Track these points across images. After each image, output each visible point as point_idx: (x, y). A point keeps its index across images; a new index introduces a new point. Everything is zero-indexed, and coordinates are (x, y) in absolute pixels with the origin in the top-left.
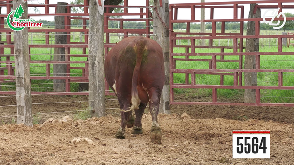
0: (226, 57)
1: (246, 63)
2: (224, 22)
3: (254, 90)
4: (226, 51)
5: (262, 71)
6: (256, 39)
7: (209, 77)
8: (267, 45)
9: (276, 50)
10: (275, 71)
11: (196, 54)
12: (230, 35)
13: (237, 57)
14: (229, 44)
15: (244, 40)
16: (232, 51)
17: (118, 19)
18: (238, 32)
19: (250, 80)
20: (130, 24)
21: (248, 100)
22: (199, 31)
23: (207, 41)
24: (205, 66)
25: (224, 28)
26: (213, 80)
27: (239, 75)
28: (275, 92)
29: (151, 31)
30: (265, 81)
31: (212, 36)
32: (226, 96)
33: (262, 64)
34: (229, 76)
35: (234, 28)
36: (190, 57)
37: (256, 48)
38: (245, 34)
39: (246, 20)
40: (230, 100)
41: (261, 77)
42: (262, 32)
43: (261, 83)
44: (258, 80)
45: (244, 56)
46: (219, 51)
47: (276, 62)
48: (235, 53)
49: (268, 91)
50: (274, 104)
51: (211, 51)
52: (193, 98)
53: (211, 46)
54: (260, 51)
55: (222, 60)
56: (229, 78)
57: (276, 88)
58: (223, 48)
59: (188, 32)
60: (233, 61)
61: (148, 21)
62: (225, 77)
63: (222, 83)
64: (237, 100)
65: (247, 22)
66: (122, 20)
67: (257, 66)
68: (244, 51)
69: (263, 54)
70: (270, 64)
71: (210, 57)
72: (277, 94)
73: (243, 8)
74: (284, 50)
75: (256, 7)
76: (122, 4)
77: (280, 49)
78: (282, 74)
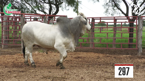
1: (90, 36)
3: (93, 44)
5: (95, 38)
6: (93, 29)
8: (97, 30)
10: (99, 38)
13: (88, 34)
17: (52, 22)
19: (92, 40)
21: (91, 47)
26: (81, 41)
27: (88, 39)
30: (96, 41)
32: (85, 46)
33: (95, 36)
34: (86, 40)
37: (93, 31)
39: (90, 23)
40: (86, 47)
41: (95, 40)
42: (95, 27)
44: (94, 41)
45: (90, 34)
47: (99, 35)
48: (87, 33)
49: (97, 44)
50: (99, 48)
54: (95, 32)
57: (99, 43)
60: (87, 35)
62: (85, 40)
63: (83, 42)
64: (88, 47)
65: (91, 24)
67: (93, 36)
68: (90, 32)
69: (95, 33)
70: (98, 36)
72: (100, 45)
73: (89, 19)
74: (102, 32)
75: (93, 19)
76: (54, 18)
77: (100, 32)
78: (101, 39)
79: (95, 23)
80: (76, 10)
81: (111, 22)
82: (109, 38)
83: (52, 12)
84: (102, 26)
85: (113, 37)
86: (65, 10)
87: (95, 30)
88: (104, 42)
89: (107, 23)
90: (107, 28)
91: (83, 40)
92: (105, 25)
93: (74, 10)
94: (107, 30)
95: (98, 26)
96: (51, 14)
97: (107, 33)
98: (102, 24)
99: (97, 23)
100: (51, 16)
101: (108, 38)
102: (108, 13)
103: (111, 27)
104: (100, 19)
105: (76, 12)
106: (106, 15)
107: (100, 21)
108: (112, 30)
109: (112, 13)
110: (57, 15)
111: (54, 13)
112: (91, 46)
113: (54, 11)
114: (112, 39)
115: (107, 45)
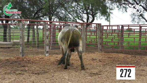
0: (115, 38)
1: (120, 40)
2: (115, 30)
3: (122, 46)
4: (115, 37)
6: (123, 34)
7: (111, 43)
8: (125, 36)
9: (128, 37)
10: (127, 42)
11: (108, 38)
12: (116, 33)
13: (118, 38)
14: (116, 35)
15: (120, 34)
16: (117, 37)
18: (118, 32)
19: (121, 44)
20: (92, 30)
22: (109, 32)
23: (111, 34)
24: (110, 40)
25: (115, 31)
26: (112, 44)
27: (118, 43)
28: (127, 47)
29: (97, 32)
30: (125, 44)
31: (112, 33)
33: (124, 40)
35: (117, 31)
36: (107, 38)
37: (123, 36)
38: (120, 33)
39: (120, 29)
40: (116, 49)
41: (124, 43)
42: (124, 32)
43: (124, 45)
44: (123, 44)
46: (114, 37)
47: (127, 40)
49: (125, 47)
50: (127, 50)
51: (112, 37)
52: (107, 48)
53: (112, 35)
54: (124, 37)
55: (114, 39)
56: (116, 43)
58: (115, 36)
59: (106, 32)
61: (96, 29)
63: (114, 45)
64: (118, 49)
66: (90, 29)
68: (120, 37)
69: (124, 38)
71: (112, 38)
72: (128, 47)
73: (119, 26)
74: (130, 37)
75: (123, 26)
76: (90, 25)
77: (129, 36)
78: (129, 42)
79: (124, 30)
80: (108, 19)
81: (137, 29)
82: (136, 42)
83: (89, 21)
84: (130, 32)
85: (138, 41)
86: (98, 19)
87: (124, 36)
88: (132, 45)
89: (134, 29)
90: (134, 33)
91: (114, 43)
92: (132, 31)
93: (106, 19)
94: (134, 36)
95: (126, 32)
96: (89, 22)
97: (134, 38)
98: (129, 30)
99: (126, 30)
100: (88, 24)
101: (134, 42)
102: (134, 21)
103: (137, 33)
104: (129, 26)
105: (108, 21)
106: (133, 23)
107: (129, 27)
108: (138, 36)
109: (138, 21)
110: (93, 23)
111: (91, 21)
112: (120, 48)
113: (91, 20)
114: (138, 43)
115: (134, 47)
